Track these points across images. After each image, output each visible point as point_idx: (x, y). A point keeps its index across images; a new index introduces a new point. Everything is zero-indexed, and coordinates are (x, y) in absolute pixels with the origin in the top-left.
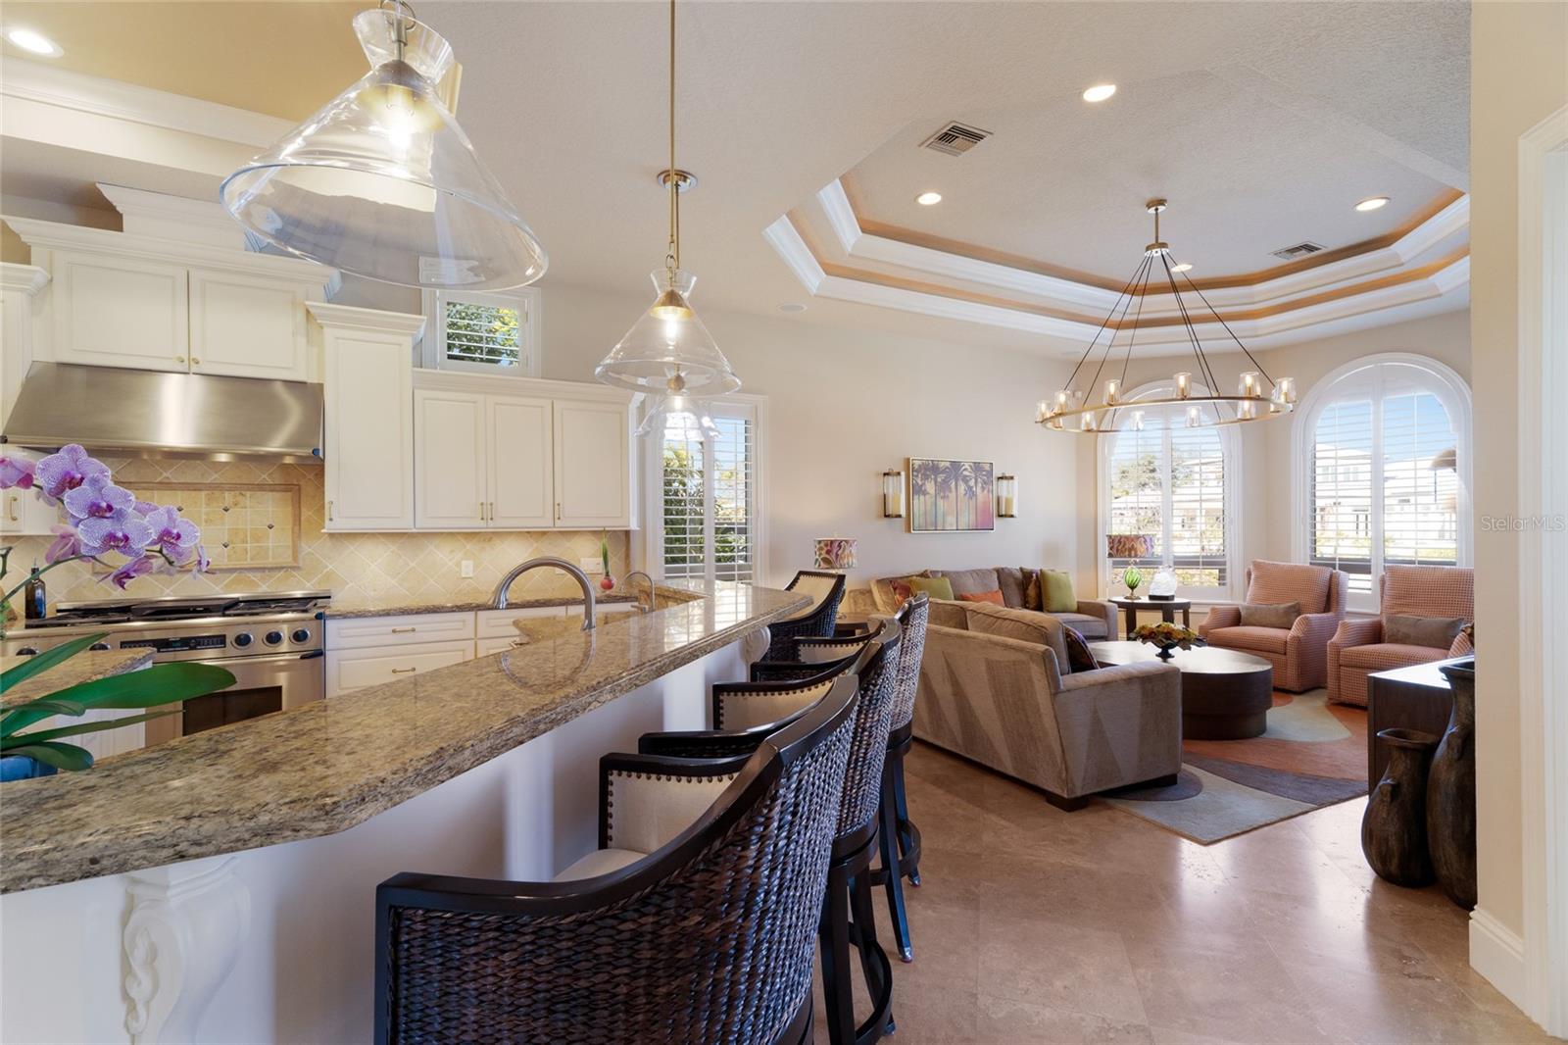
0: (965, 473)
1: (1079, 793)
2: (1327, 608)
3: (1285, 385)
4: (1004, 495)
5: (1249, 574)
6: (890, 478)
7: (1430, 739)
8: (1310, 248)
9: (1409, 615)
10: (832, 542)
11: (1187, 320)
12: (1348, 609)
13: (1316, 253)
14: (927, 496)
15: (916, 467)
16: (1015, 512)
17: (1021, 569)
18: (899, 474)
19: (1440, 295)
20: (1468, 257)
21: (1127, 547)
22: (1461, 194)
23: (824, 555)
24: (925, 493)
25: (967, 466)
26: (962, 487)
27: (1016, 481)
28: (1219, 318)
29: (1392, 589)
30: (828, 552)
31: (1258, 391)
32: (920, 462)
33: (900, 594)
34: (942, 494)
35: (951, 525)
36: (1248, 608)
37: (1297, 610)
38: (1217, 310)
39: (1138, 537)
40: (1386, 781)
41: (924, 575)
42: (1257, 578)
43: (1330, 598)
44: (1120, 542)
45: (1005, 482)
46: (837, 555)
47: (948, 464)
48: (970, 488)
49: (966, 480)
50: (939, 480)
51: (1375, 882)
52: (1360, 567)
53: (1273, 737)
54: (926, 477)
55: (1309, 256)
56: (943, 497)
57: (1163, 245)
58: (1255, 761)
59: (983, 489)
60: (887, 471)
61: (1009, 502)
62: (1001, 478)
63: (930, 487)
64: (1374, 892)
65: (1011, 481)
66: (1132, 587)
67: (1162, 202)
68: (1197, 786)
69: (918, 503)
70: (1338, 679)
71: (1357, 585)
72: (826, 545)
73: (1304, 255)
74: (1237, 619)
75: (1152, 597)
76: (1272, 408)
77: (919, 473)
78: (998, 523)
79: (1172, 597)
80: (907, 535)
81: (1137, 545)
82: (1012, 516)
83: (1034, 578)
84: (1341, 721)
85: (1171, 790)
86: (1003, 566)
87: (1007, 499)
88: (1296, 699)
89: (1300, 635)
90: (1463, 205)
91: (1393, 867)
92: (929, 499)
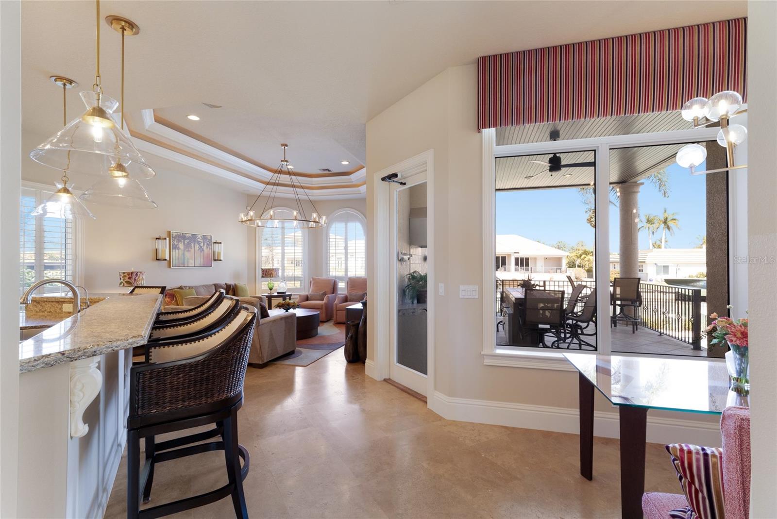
0: (199, 240)
1: (265, 361)
2: (333, 293)
3: (324, 218)
4: (217, 250)
5: (311, 282)
6: (160, 240)
7: (358, 322)
8: (329, 171)
9: (354, 293)
10: (132, 273)
11: (293, 186)
12: (339, 293)
13: (330, 172)
14: (180, 250)
15: (174, 236)
16: (221, 259)
17: (226, 284)
18: (165, 239)
19: (361, 193)
20: (365, 185)
21: (269, 273)
22: (364, 167)
23: (127, 279)
24: (178, 249)
25: (199, 236)
26: (197, 246)
27: (222, 244)
28: (302, 187)
29: (350, 285)
30: (130, 278)
31: (317, 220)
32: (176, 234)
33: (168, 298)
34: (187, 249)
35: (192, 264)
36: (310, 294)
37: (325, 294)
38: (302, 184)
39: (273, 269)
40: (350, 335)
41: (181, 288)
42: (313, 283)
43: (334, 289)
44: (266, 271)
45: (217, 244)
46: (135, 280)
47: (190, 235)
48: (201, 247)
49: (199, 243)
50: (186, 242)
51: (347, 364)
52: (341, 279)
53: (320, 335)
54: (179, 241)
55: (328, 173)
56: (188, 251)
57: (287, 161)
58: (316, 342)
59: (207, 247)
60: (158, 237)
61: (219, 254)
62: (216, 243)
63: (181, 246)
64: (347, 366)
65: (219, 244)
66: (271, 289)
67: (286, 145)
68: (301, 353)
69: (175, 253)
70: (337, 315)
71: (342, 285)
72: (128, 275)
73: (327, 172)
74: (307, 298)
75: (278, 293)
76: (320, 225)
77: (174, 239)
78: (214, 263)
79: (285, 292)
80: (169, 269)
81: (273, 272)
82: (221, 260)
83: (232, 287)
84: (337, 328)
85: (293, 355)
86: (217, 283)
87: (218, 253)
88: (325, 324)
89: (326, 302)
90: (364, 170)
91: (351, 358)
92: (181, 252)
